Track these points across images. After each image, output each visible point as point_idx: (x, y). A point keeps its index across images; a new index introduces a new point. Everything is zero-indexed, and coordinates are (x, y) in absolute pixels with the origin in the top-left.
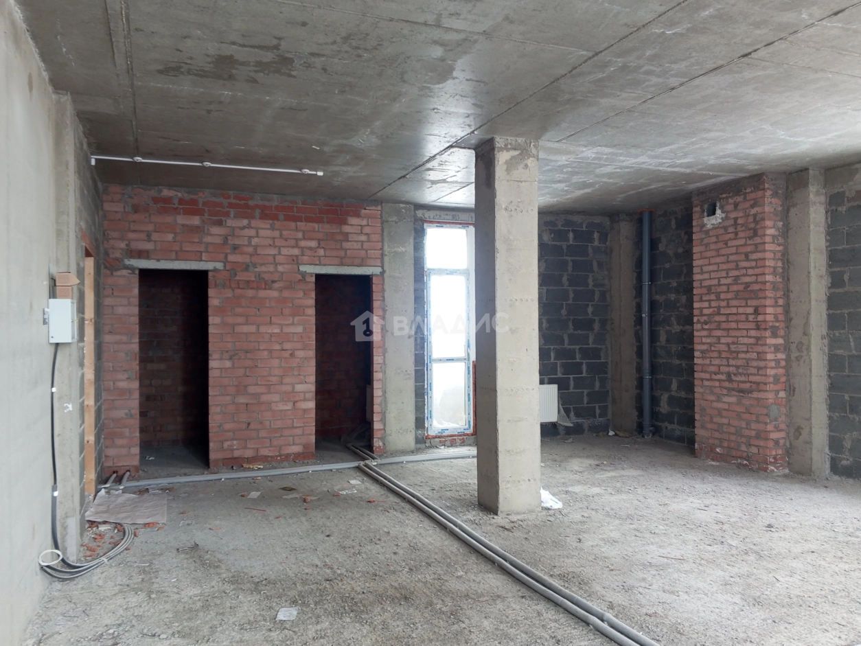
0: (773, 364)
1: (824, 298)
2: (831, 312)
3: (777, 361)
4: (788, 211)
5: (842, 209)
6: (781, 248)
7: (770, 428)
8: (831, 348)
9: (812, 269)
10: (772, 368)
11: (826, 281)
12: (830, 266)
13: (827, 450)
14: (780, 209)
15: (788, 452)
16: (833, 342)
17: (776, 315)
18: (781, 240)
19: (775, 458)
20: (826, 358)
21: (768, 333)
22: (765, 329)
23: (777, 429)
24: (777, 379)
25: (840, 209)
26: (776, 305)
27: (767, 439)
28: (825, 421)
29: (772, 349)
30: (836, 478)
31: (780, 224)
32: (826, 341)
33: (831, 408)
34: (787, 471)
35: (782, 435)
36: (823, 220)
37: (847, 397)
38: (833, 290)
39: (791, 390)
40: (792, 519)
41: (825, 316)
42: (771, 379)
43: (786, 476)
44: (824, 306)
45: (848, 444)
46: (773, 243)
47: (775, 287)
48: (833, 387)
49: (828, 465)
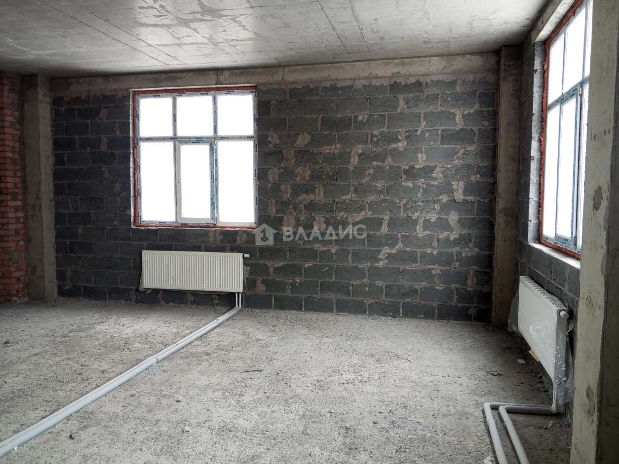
0: (14, 221)
1: (51, 172)
2: (56, 182)
3: (17, 219)
4: (23, 105)
5: (62, 109)
6: (18, 132)
7: (12, 269)
8: (56, 208)
9: (41, 150)
10: (13, 224)
11: (52, 160)
12: (54, 149)
13: (55, 280)
14: (17, 102)
15: (27, 285)
16: (58, 204)
17: (15, 184)
18: (18, 127)
19: (17, 291)
20: (53, 215)
21: (9, 197)
22: (7, 194)
23: (18, 269)
24: (17, 232)
25: (60, 109)
26: (15, 176)
27: (10, 278)
28: (54, 260)
29: (13, 209)
30: (62, 298)
31: (17, 114)
32: (53, 203)
33: (58, 251)
34: (27, 299)
35: (23, 273)
36: (49, 115)
37: (68, 242)
38: (57, 167)
39: (28, 240)
40: (25, 333)
41: (52, 186)
42: (13, 232)
43: (26, 303)
44: (51, 178)
45: (69, 274)
46: (11, 127)
47: (14, 162)
48: (59, 236)
49: (56, 291)
